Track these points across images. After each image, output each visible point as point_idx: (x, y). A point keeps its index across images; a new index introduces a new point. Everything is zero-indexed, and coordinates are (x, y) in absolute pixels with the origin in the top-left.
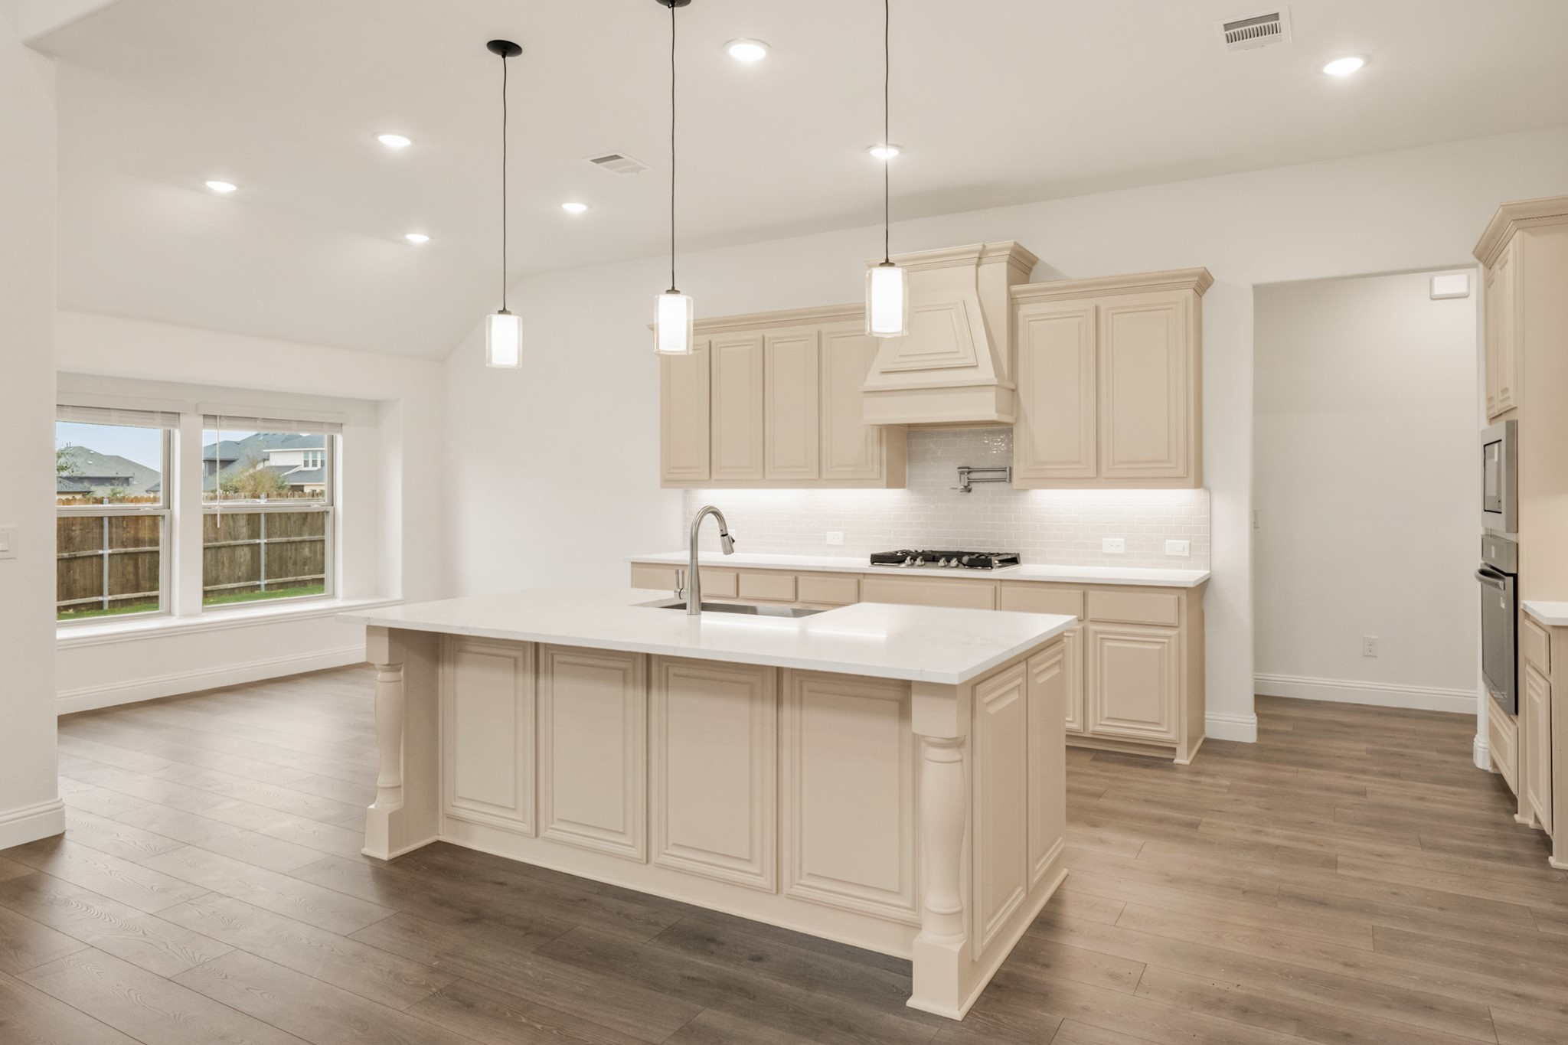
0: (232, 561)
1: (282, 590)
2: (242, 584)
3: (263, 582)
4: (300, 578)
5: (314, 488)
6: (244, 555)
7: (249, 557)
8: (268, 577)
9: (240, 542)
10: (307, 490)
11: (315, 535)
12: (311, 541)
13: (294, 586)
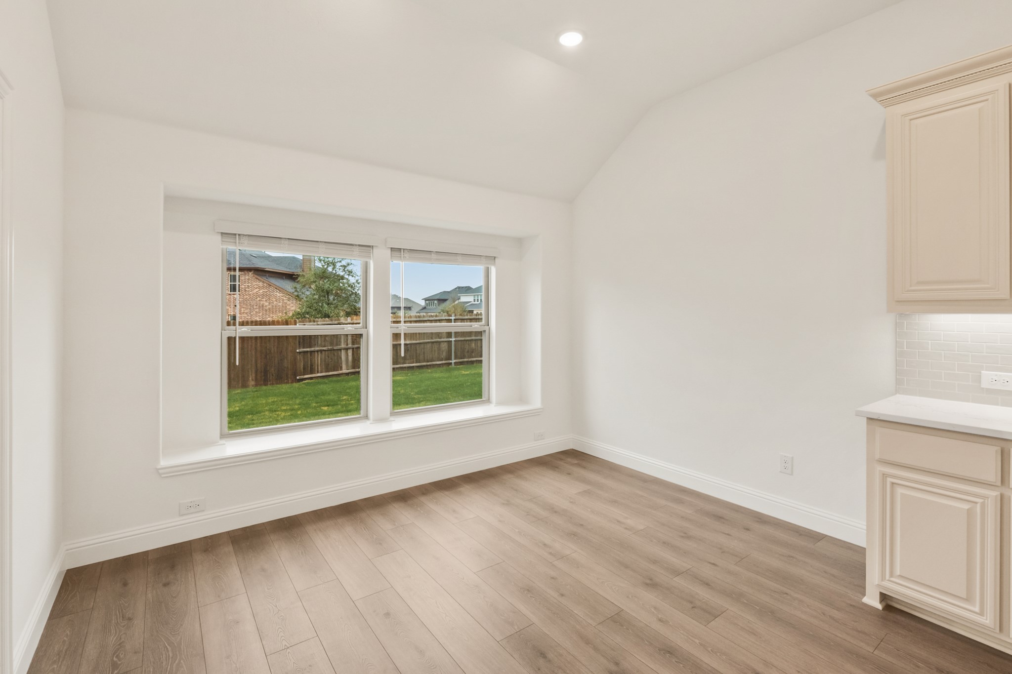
0: (439, 349)
1: (462, 366)
2: (444, 362)
3: (453, 361)
4: (470, 359)
5: (477, 311)
6: (444, 346)
7: (447, 347)
8: (455, 358)
9: (442, 340)
10: (475, 312)
11: (477, 336)
12: (475, 340)
13: (467, 364)
